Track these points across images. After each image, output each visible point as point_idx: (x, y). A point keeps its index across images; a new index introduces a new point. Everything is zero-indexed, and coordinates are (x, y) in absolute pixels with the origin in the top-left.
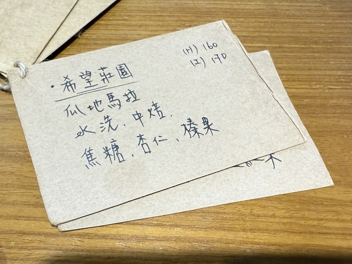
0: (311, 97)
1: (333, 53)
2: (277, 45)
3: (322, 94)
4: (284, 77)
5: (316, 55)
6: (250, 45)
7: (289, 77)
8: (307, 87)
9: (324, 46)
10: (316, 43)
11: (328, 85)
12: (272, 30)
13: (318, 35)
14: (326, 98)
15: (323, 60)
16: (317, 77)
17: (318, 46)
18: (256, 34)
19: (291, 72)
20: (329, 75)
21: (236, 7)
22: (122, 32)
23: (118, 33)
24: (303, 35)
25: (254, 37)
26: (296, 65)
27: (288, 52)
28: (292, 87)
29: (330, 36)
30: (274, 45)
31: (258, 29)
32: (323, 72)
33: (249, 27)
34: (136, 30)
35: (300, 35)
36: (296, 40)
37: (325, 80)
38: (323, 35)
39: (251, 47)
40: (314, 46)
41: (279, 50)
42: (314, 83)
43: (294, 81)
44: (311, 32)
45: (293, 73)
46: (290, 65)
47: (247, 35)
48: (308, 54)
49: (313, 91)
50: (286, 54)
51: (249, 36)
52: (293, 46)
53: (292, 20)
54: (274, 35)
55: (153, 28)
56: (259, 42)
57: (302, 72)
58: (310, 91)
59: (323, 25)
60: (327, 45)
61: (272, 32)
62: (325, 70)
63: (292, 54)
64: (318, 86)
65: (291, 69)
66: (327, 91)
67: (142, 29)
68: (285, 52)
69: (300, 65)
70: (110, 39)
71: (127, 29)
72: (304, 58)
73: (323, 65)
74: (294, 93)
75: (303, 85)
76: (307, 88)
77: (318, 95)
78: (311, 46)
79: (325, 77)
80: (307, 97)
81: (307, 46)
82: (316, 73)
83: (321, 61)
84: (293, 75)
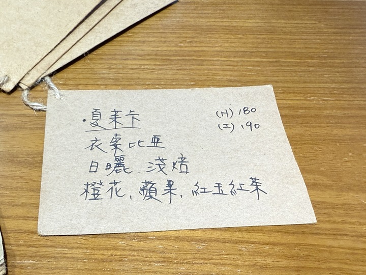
0: (306, 108)
1: (327, 67)
2: (274, 60)
3: (316, 106)
4: (280, 89)
5: (311, 69)
6: (248, 59)
7: (285, 89)
8: (302, 98)
9: (318, 61)
10: (312, 58)
11: (322, 97)
12: (269, 46)
13: (314, 50)
14: (320, 109)
15: (317, 74)
16: (312, 89)
17: (313, 61)
18: (254, 50)
19: (286, 85)
20: (324, 88)
21: (235, 24)
22: (126, 48)
23: (122, 48)
24: (299, 50)
25: (252, 52)
26: (291, 78)
27: (285, 66)
28: (287, 98)
29: (325, 51)
30: (271, 60)
31: (255, 45)
32: (318, 85)
33: (248, 43)
34: (139, 46)
35: (295, 50)
36: (293, 55)
37: (319, 92)
38: (318, 50)
39: (249, 61)
40: (309, 61)
41: (275, 64)
42: (309, 95)
43: (290, 93)
44: (306, 48)
45: (289, 86)
46: (286, 78)
47: (246, 50)
48: (304, 68)
49: (308, 102)
50: (283, 68)
51: (246, 52)
52: (289, 60)
53: (288, 37)
54: (271, 50)
55: (156, 44)
56: (256, 57)
57: (297, 85)
58: (305, 102)
59: (318, 41)
60: (322, 60)
61: (270, 48)
62: (320, 83)
63: (287, 68)
64: (312, 98)
65: (287, 82)
66: (321, 102)
67: (145, 44)
68: (282, 66)
69: (295, 78)
70: (115, 55)
71: (130, 45)
72: (299, 72)
73: (318, 78)
74: (289, 104)
75: (298, 97)
76: (302, 100)
77: (312, 106)
78: (307, 60)
79: (319, 89)
80: (301, 108)
81: (302, 61)
82: (311, 85)
83: (316, 75)
84: (289, 87)
